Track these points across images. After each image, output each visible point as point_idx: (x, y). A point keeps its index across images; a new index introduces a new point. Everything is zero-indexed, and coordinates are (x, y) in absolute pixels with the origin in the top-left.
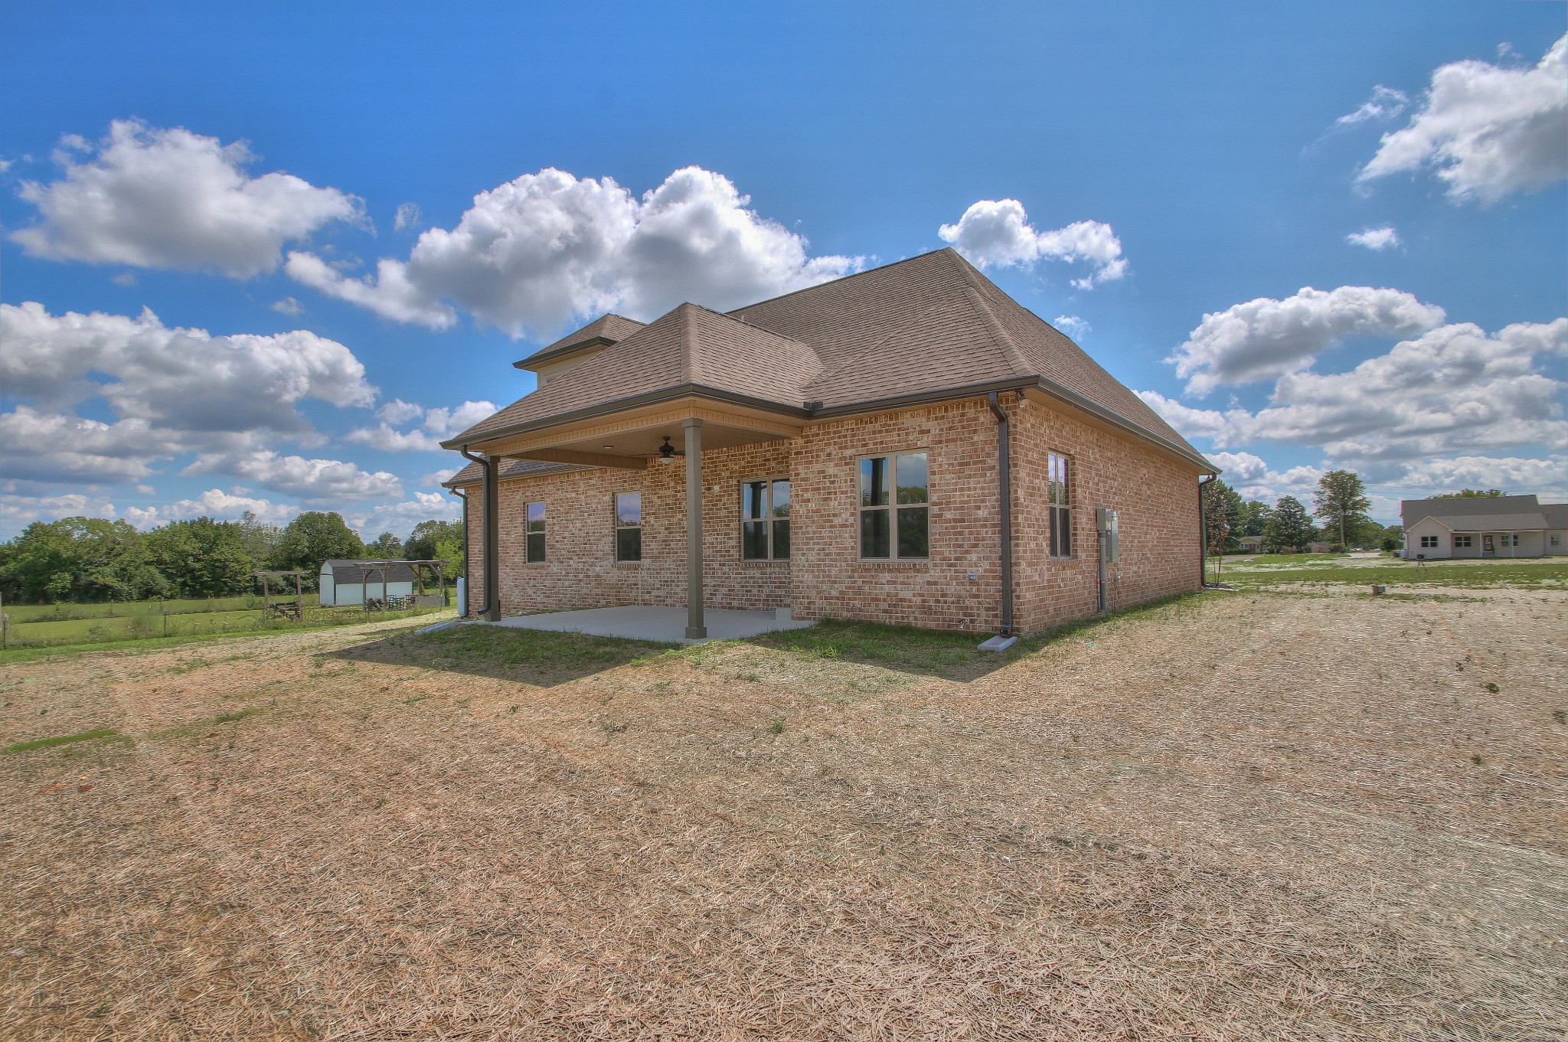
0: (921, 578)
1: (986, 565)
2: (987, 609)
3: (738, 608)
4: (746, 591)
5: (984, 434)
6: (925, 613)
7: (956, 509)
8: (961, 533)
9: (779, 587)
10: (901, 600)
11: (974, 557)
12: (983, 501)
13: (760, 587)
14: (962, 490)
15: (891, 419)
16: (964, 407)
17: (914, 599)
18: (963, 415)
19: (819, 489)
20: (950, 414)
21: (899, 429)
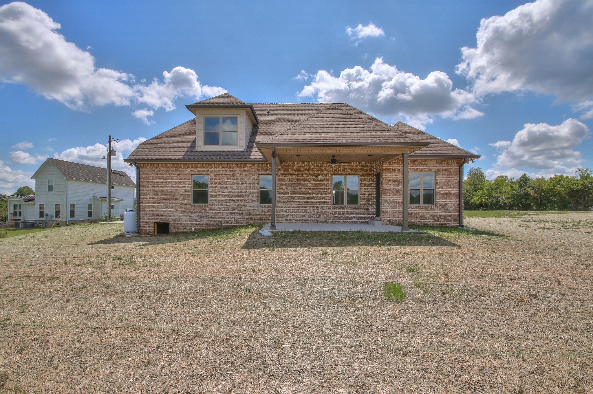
0: (433, 211)
1: (454, 207)
2: (454, 220)
3: (330, 223)
4: (335, 216)
5: (454, 170)
6: (434, 221)
7: (444, 190)
8: (446, 198)
9: (351, 215)
10: (425, 218)
11: (450, 205)
12: (453, 189)
13: (341, 215)
14: (447, 185)
15: (423, 161)
16: (448, 161)
17: (430, 217)
18: (447, 163)
19: (395, 181)
20: (443, 162)
21: (426, 165)
